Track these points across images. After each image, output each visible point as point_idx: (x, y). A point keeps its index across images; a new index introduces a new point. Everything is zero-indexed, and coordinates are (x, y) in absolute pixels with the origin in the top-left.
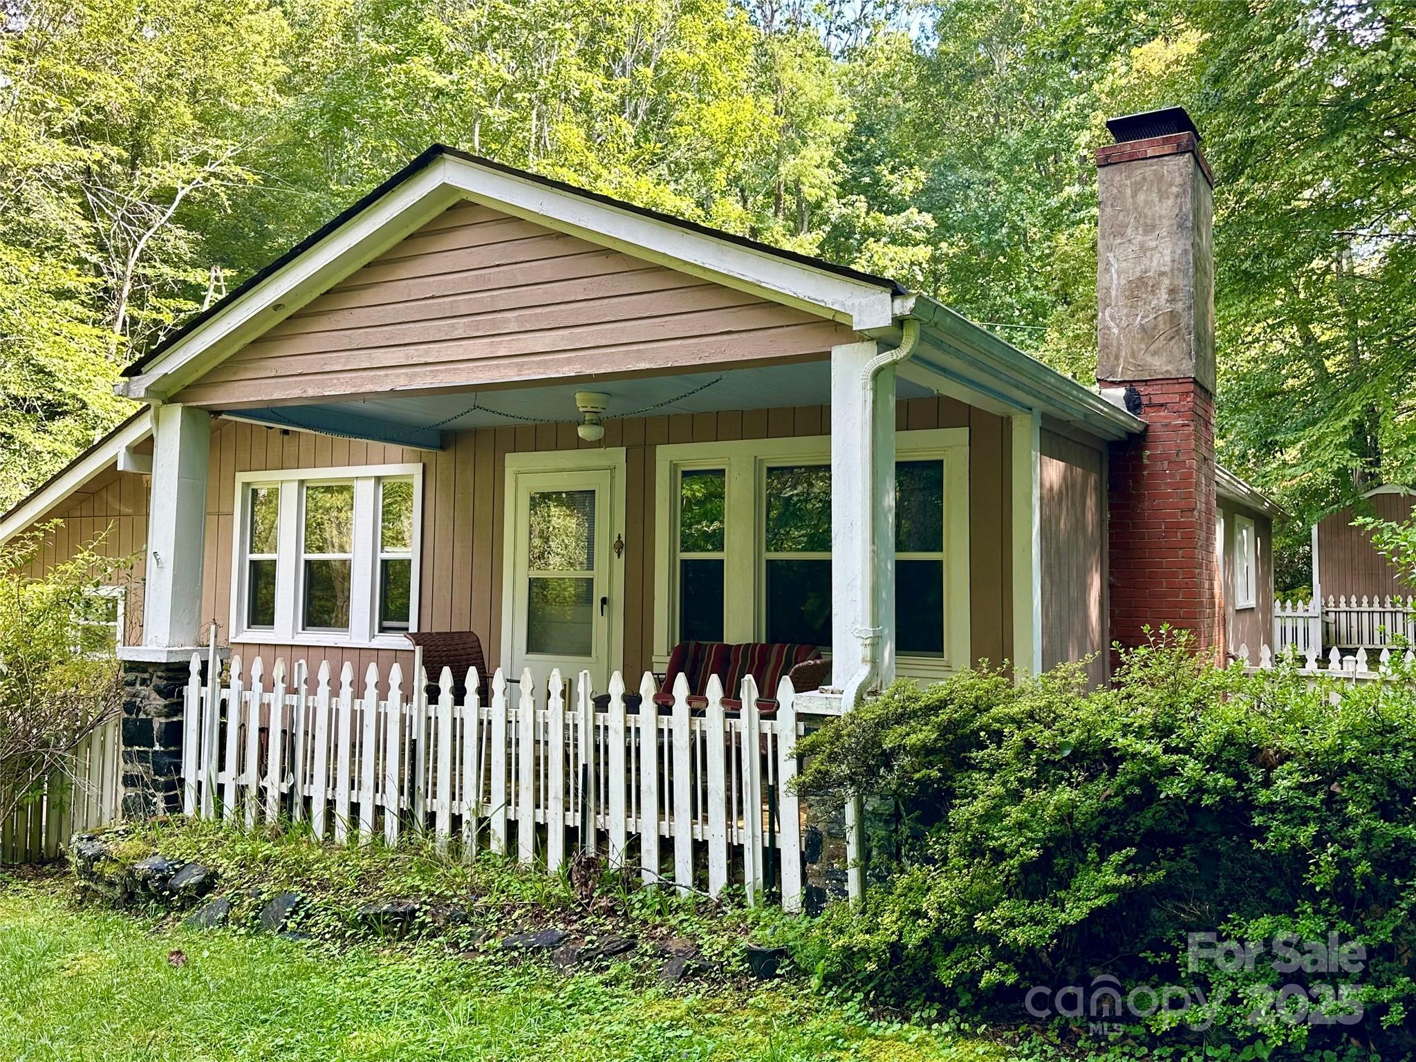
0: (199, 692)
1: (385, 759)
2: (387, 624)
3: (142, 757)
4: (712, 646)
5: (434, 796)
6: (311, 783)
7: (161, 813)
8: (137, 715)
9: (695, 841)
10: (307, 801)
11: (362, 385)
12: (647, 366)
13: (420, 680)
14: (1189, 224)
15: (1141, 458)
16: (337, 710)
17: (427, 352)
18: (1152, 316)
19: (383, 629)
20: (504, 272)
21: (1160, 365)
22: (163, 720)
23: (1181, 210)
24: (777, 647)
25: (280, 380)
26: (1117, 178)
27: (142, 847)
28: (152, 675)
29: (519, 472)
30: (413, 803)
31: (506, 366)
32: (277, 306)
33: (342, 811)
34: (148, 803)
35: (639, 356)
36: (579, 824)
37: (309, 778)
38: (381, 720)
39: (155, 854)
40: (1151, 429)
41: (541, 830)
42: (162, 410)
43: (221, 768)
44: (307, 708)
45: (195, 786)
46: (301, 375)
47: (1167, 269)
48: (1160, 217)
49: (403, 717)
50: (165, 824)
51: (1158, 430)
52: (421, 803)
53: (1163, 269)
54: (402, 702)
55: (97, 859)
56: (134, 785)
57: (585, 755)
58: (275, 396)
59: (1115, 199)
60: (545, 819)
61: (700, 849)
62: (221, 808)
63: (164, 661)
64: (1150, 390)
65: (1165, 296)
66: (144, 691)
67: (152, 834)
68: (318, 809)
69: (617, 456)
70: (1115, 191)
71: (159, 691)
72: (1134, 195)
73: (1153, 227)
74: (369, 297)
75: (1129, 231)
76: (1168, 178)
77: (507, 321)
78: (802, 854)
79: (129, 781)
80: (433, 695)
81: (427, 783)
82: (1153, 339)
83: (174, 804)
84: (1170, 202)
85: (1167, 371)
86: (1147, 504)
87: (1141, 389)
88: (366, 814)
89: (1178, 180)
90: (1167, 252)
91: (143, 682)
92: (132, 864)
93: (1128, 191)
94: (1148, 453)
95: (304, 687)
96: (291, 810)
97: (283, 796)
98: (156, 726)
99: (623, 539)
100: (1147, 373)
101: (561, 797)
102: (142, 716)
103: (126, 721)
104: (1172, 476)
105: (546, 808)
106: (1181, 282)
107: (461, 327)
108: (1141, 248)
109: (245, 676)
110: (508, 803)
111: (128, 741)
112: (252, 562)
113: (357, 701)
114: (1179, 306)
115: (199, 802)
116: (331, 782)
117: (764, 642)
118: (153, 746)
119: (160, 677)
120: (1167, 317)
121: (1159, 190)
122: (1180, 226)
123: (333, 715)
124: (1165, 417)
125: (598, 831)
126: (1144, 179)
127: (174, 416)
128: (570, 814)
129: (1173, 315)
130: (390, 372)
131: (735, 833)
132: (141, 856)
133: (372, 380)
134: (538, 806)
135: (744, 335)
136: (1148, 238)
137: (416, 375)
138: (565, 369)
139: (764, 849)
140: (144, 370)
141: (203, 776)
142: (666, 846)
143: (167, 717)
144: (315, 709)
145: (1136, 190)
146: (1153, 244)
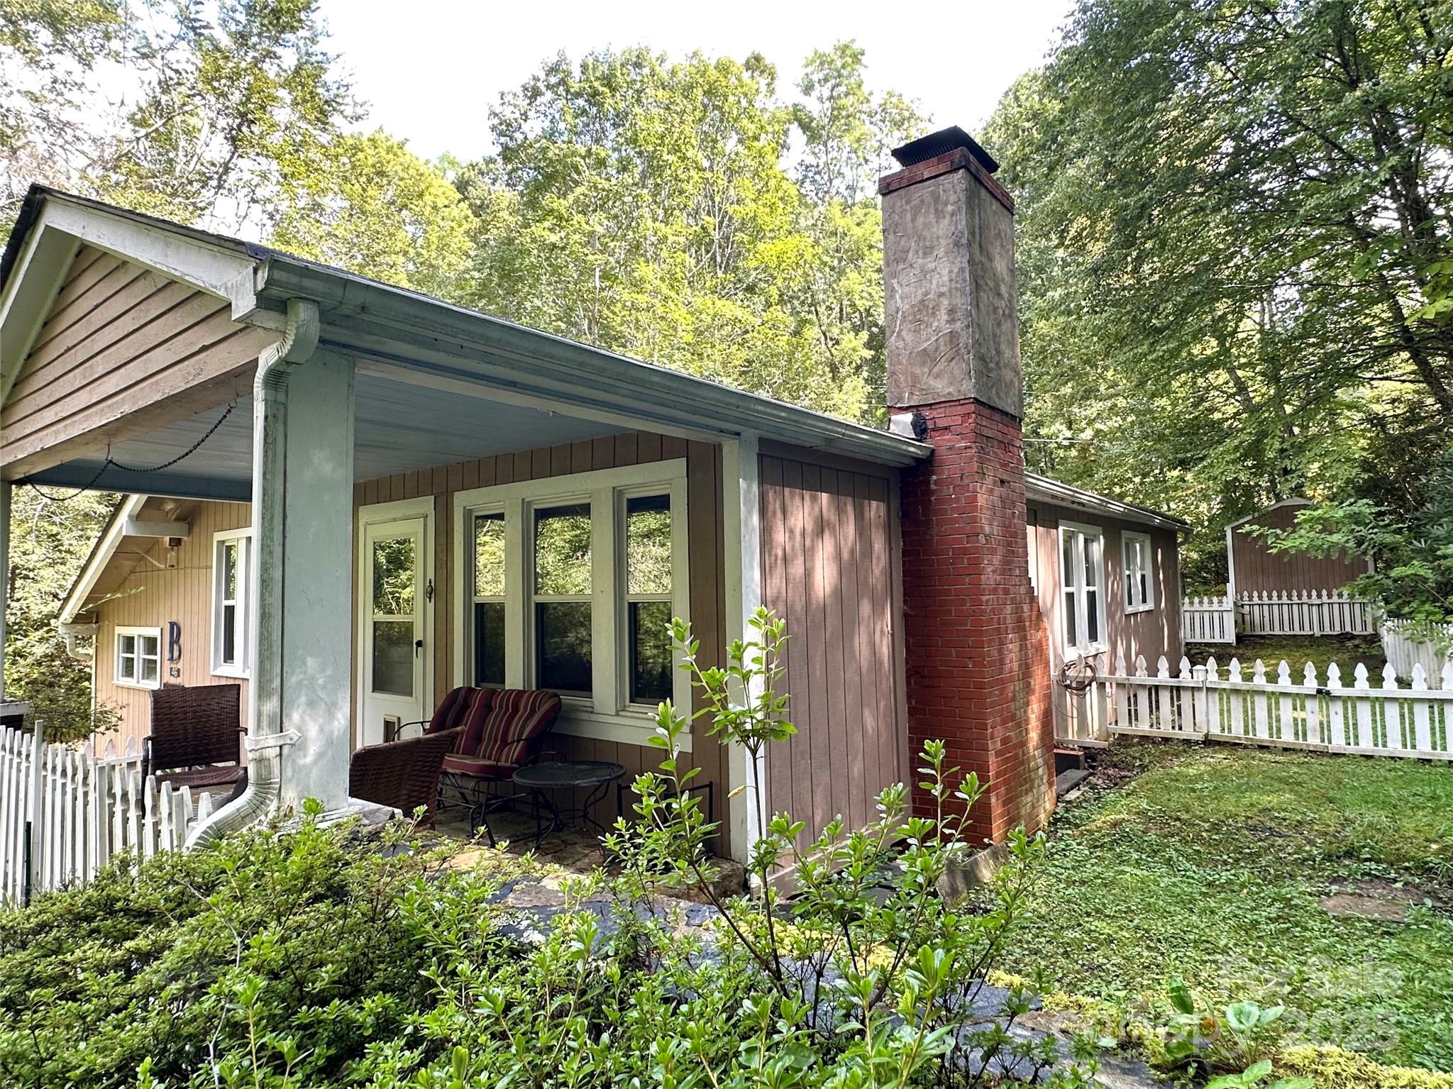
14: (964, 241)
15: (928, 483)
18: (934, 339)
21: (942, 387)
23: (956, 228)
26: (898, 204)
40: (936, 454)
47: (945, 289)
48: (938, 238)
51: (943, 452)
53: (942, 290)
59: (896, 225)
64: (935, 414)
65: (945, 317)
69: (426, 504)
70: (896, 217)
72: (914, 220)
73: (932, 248)
75: (910, 255)
76: (944, 197)
82: (935, 362)
84: (946, 221)
85: (949, 394)
86: (935, 529)
87: (926, 413)
89: (954, 198)
90: (945, 272)
93: (909, 216)
94: (935, 478)
99: (433, 583)
100: (931, 397)
104: (957, 500)
106: (958, 301)
108: (922, 271)
114: (958, 325)
117: (532, 688)
120: (947, 339)
121: (936, 210)
122: (957, 244)
124: (949, 440)
126: (922, 201)
129: (953, 336)
136: (927, 261)
145: (916, 212)
146: (931, 266)
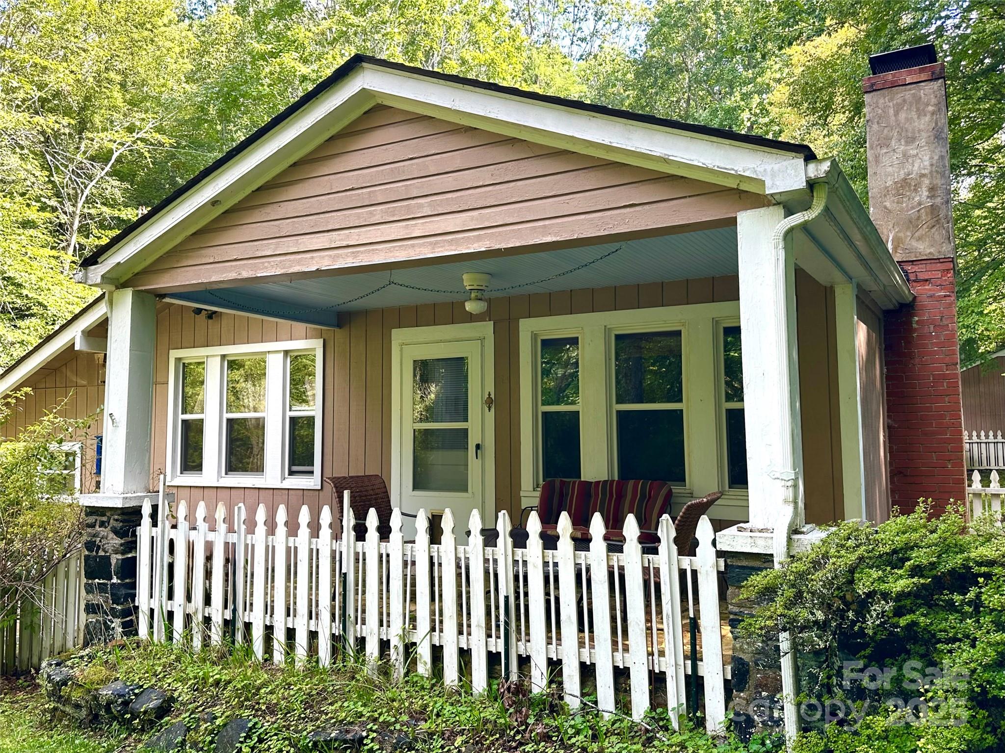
0: (151, 532)
1: (317, 589)
2: (295, 468)
3: (102, 588)
4: (574, 483)
5: (364, 622)
6: (251, 610)
7: (119, 638)
8: (97, 552)
9: (616, 669)
10: (248, 626)
11: (291, 267)
12: (554, 239)
13: (349, 520)
14: (944, 135)
15: (910, 323)
16: (273, 547)
17: (348, 236)
18: (915, 210)
20: (417, 164)
21: (923, 248)
22: (120, 557)
23: (936, 124)
24: (631, 483)
25: (217, 265)
26: (881, 101)
27: (105, 672)
28: (109, 518)
29: (403, 344)
30: (344, 629)
32: (214, 202)
33: (280, 635)
34: (108, 628)
35: (545, 231)
36: (501, 649)
37: (249, 606)
38: (314, 555)
39: (117, 679)
40: (918, 299)
41: (465, 655)
42: (115, 295)
43: (170, 597)
44: (246, 546)
45: (148, 612)
46: (236, 260)
47: (926, 171)
48: (919, 131)
49: (333, 553)
50: (123, 647)
51: (924, 301)
52: (352, 629)
53: (923, 172)
54: (332, 538)
55: (65, 683)
56: (95, 612)
57: (505, 587)
58: (213, 279)
59: (880, 117)
60: (468, 645)
61: (621, 675)
62: (171, 632)
63: (120, 506)
64: (916, 268)
65: (926, 193)
66: (103, 531)
67: (112, 658)
68: (258, 633)
69: (487, 328)
70: (880, 111)
71: (116, 532)
72: (896, 114)
73: (914, 139)
74: (295, 191)
75: (893, 142)
76: (924, 99)
77: (421, 206)
78: (726, 681)
79: (91, 609)
80: (361, 533)
81: (357, 610)
82: (917, 228)
83: (130, 628)
84: (927, 118)
85: (930, 253)
86: (917, 360)
87: (909, 268)
88: (302, 639)
89: (934, 101)
90: (926, 158)
91: (102, 524)
92: (96, 690)
93: (891, 111)
94: (916, 319)
95: (243, 527)
96: (234, 634)
97: (226, 622)
98: (113, 561)
99: (493, 396)
100: (913, 255)
101: (484, 625)
102: (101, 553)
103: (87, 558)
104: (937, 337)
105: (469, 634)
106: (938, 181)
107: (379, 213)
108: (904, 155)
109: (190, 517)
110: (433, 629)
111: (90, 575)
112: (183, 421)
113: (291, 539)
114: (938, 200)
115: (151, 627)
116: (269, 609)
117: (616, 478)
118: (111, 578)
119: (117, 520)
120: (928, 210)
121: (918, 110)
122: (936, 137)
123: (270, 552)
124: (930, 290)
125: (520, 657)
126: (904, 101)
127: (126, 300)
128: (492, 640)
129: (933, 208)
130: (314, 254)
131: (656, 661)
132: (104, 681)
133: (299, 262)
134: (460, 633)
135: (647, 207)
136: (908, 148)
137: (338, 256)
138: (476, 245)
139: (687, 676)
140: (99, 260)
141: (154, 603)
142: (587, 672)
143: (123, 553)
144: (253, 546)
145: (898, 110)
146: (914, 152)
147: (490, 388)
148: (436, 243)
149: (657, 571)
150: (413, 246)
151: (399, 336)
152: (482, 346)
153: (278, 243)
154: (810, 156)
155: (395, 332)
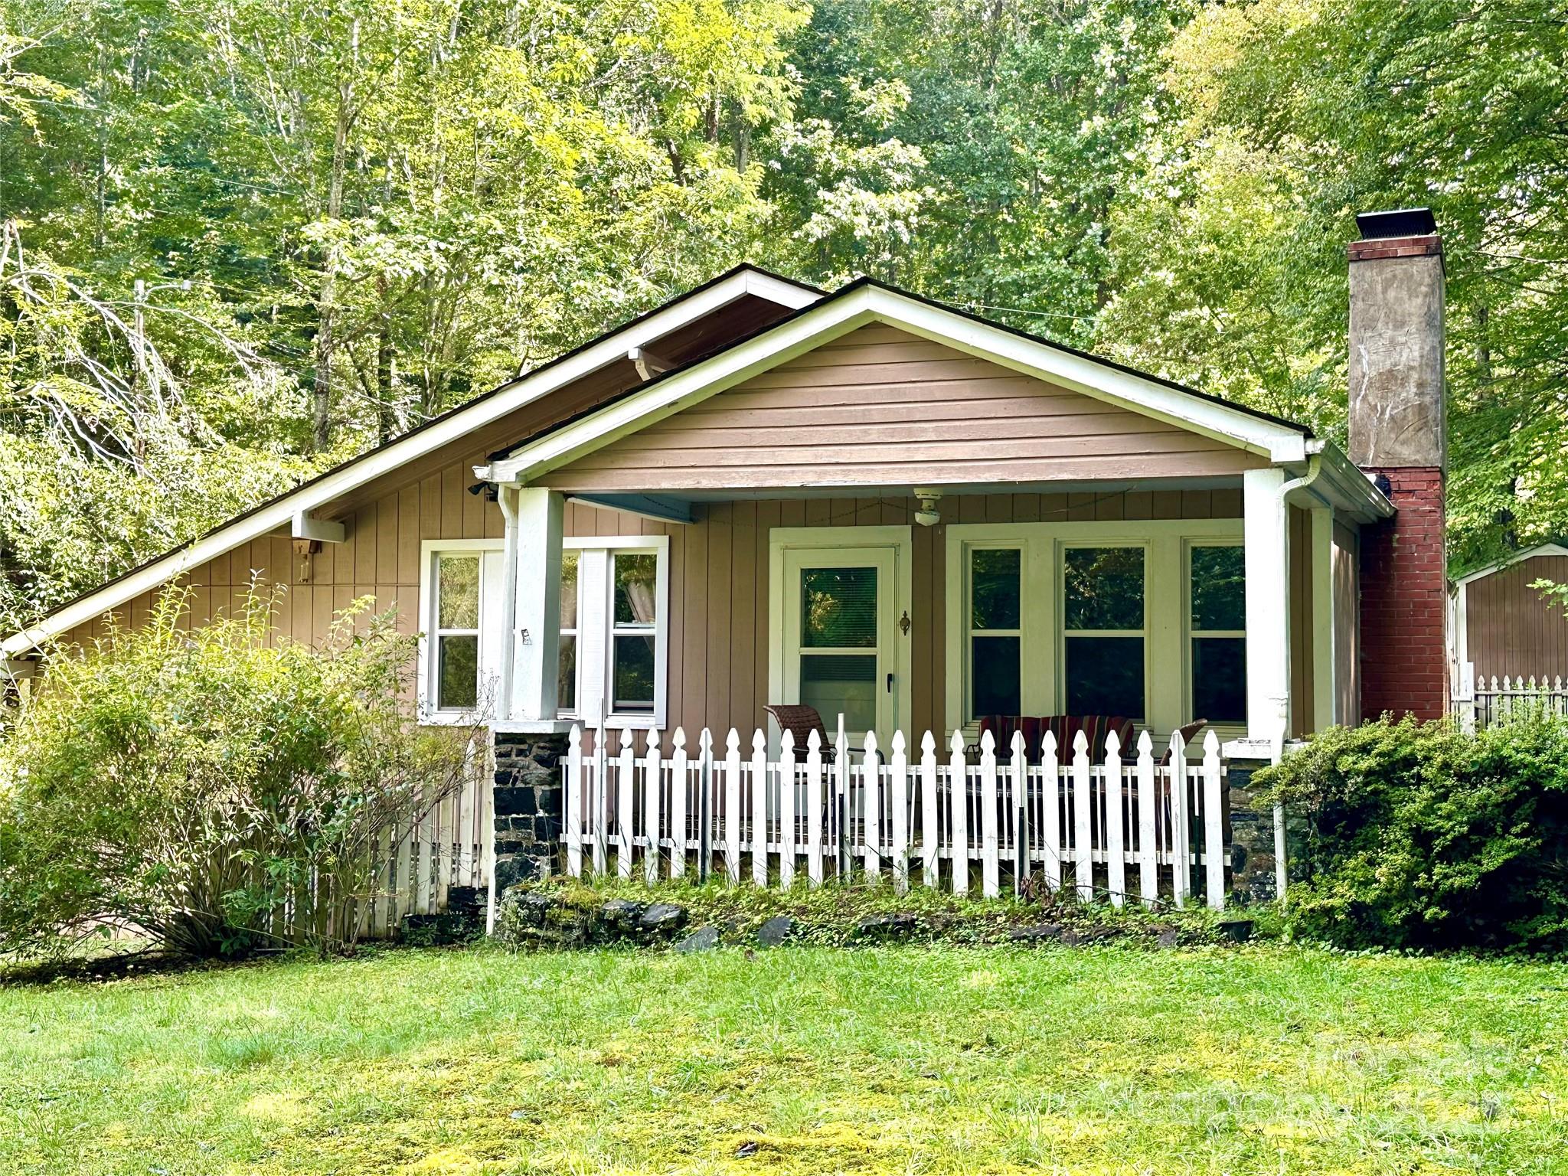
0: (582, 761)
2: (621, 703)
3: (522, 824)
5: (862, 842)
6: (723, 838)
8: (514, 783)
9: (1127, 865)
10: (721, 854)
14: (1437, 323)
15: (1391, 541)
16: (750, 772)
17: (837, 454)
18: (1401, 408)
19: (616, 709)
20: (920, 388)
21: (1408, 454)
23: (1428, 309)
25: (668, 471)
26: (1368, 274)
28: (531, 747)
29: (787, 548)
31: (924, 470)
32: (671, 404)
33: (759, 861)
34: (530, 866)
36: (1015, 857)
38: (800, 780)
40: (1400, 514)
41: (975, 865)
42: (521, 493)
43: (614, 832)
44: (715, 771)
45: (580, 848)
46: (693, 466)
47: (1416, 364)
48: (1410, 315)
49: (824, 776)
51: (1407, 516)
52: (849, 850)
53: (1412, 363)
54: (823, 762)
55: (549, 907)
56: (509, 851)
57: (1020, 801)
58: (663, 486)
59: (1365, 293)
60: (979, 856)
61: (1132, 870)
64: (1399, 477)
65: (1414, 390)
66: (522, 761)
68: (731, 860)
69: (902, 534)
70: (1366, 286)
71: (540, 760)
72: (1385, 291)
73: (1403, 324)
74: (772, 400)
75: (1380, 325)
76: (1417, 277)
77: (924, 430)
79: (503, 848)
80: (857, 755)
82: (1402, 429)
83: (557, 867)
84: (1419, 300)
85: (1415, 460)
86: (1396, 583)
87: (1391, 476)
88: (787, 863)
89: (1427, 281)
90: (1416, 348)
91: (520, 753)
92: (597, 907)
93: (1379, 288)
94: (1397, 536)
95: (711, 753)
98: (538, 793)
99: (909, 617)
100: (1396, 461)
101: (995, 836)
102: (519, 785)
103: (498, 791)
104: (1420, 558)
105: (980, 846)
106: (1429, 377)
107: (875, 433)
108: (1391, 342)
110: (941, 844)
111: (506, 809)
112: (442, 638)
113: (773, 764)
114: (1427, 399)
116: (746, 837)
118: (534, 812)
119: (542, 747)
120: (1415, 409)
121: (1409, 289)
122: (1428, 324)
123: (746, 778)
124: (1413, 503)
125: (1033, 862)
126: (1394, 276)
127: (540, 500)
128: (1006, 850)
129: (1421, 409)
130: (796, 469)
131: (1164, 856)
133: (776, 476)
134: (971, 845)
135: (1162, 457)
136: (1396, 333)
137: (825, 473)
138: (987, 475)
140: (511, 455)
141: (590, 838)
142: (1100, 870)
143: (550, 785)
144: (724, 772)
145: (1386, 286)
146: (1402, 339)
147: (906, 605)
148: (942, 469)
149: (1167, 779)
150: (915, 470)
151: (779, 538)
152: (897, 555)
153: (749, 454)
154: (1309, 435)
155: (774, 532)
